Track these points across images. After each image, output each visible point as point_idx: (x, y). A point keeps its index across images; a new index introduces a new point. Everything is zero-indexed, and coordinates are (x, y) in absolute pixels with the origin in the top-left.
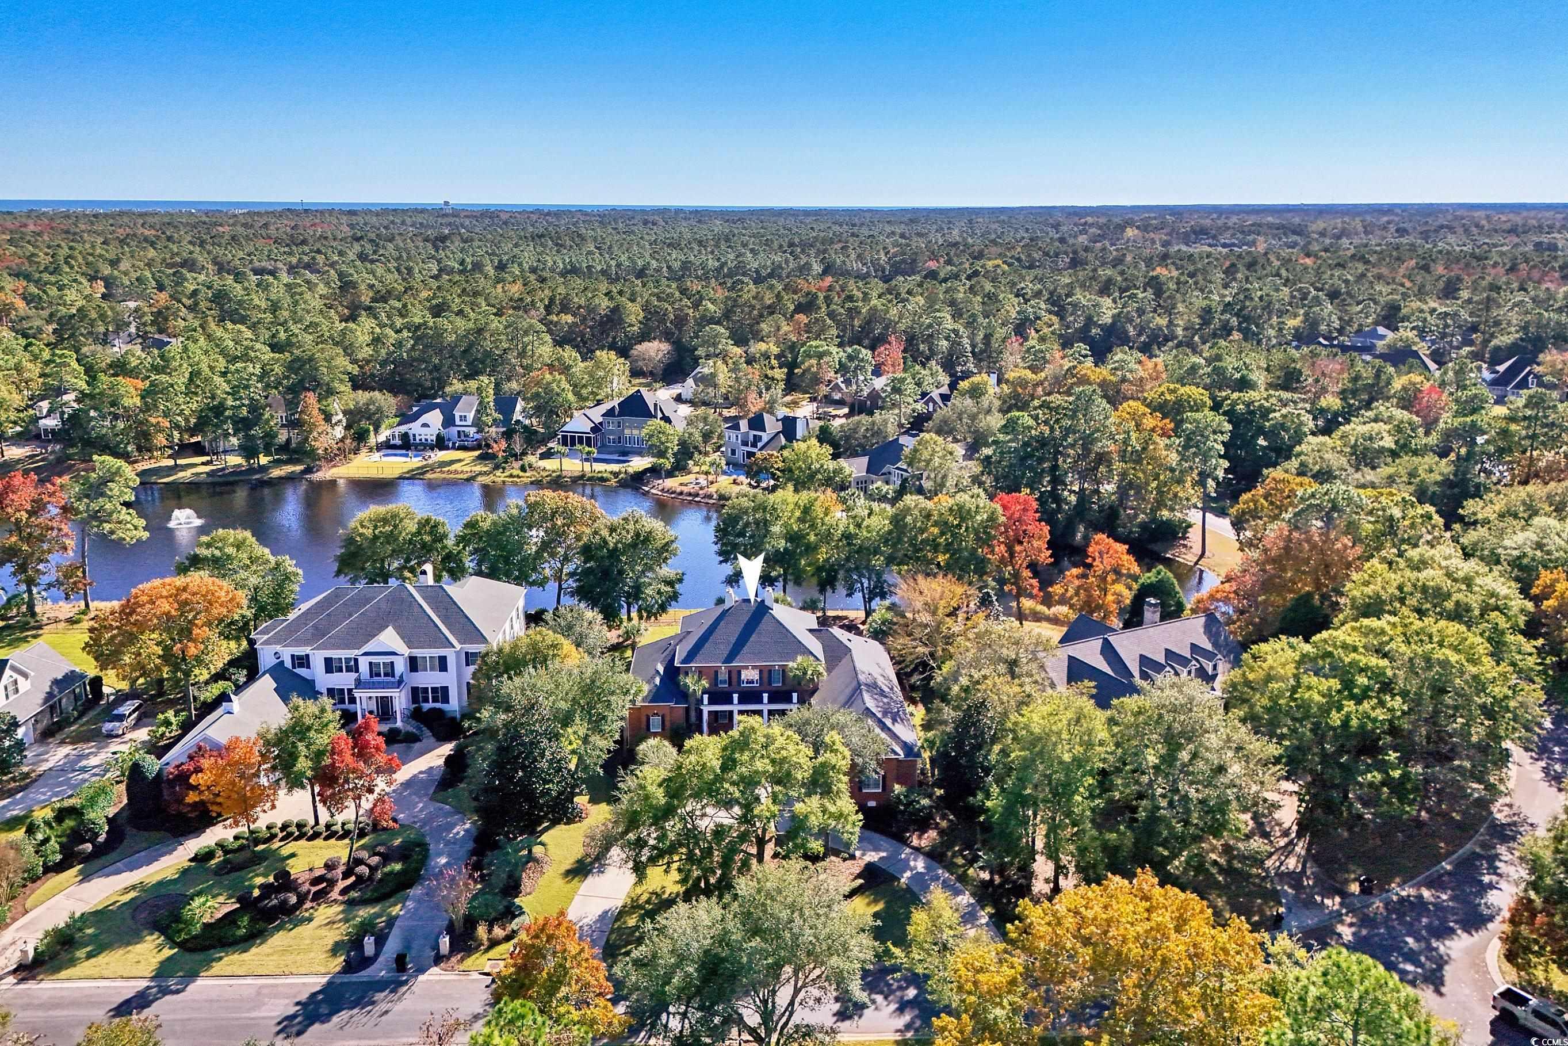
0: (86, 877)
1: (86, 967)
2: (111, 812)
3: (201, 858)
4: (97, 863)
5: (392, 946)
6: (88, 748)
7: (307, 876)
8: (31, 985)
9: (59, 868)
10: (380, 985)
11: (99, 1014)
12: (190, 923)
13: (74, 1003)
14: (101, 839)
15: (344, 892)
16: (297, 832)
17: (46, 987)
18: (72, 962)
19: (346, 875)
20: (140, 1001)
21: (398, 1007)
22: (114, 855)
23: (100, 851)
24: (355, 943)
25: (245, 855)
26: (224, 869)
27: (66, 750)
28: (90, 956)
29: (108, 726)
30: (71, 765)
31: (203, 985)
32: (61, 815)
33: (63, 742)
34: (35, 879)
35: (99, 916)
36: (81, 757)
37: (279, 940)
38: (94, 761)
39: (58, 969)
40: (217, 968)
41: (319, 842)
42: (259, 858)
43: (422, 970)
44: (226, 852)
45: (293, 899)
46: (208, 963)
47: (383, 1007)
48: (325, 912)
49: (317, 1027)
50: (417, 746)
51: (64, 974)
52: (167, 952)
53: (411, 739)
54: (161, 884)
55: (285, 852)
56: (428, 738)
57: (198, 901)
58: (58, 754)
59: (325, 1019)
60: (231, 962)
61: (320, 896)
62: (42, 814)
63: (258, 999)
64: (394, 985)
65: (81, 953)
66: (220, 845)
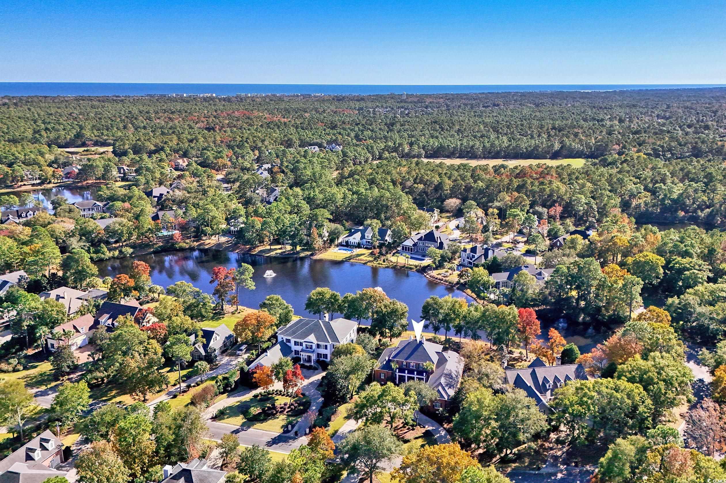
0: (228, 396)
1: (226, 420)
2: (236, 379)
3: (255, 396)
4: (232, 393)
5: (296, 429)
6: (233, 358)
7: (279, 406)
8: (214, 422)
9: (222, 393)
10: (291, 438)
11: (228, 433)
12: (250, 413)
13: (223, 429)
14: (233, 386)
15: (287, 412)
16: (279, 393)
17: (218, 424)
18: (223, 419)
19: (288, 408)
20: (236, 432)
21: (293, 444)
22: (236, 392)
23: (232, 390)
24: (287, 426)
25: (265, 397)
26: (261, 400)
27: (227, 358)
28: (228, 418)
29: (238, 352)
30: (228, 364)
31: (251, 430)
32: (225, 378)
33: (227, 356)
34: (217, 395)
35: (230, 408)
36: (231, 361)
37: (270, 422)
38: (234, 363)
39: (220, 420)
40: (255, 426)
41: (284, 397)
42: (269, 399)
43: (301, 436)
44: (262, 395)
45: (275, 412)
46: (253, 425)
47: (290, 443)
48: (282, 417)
49: (274, 445)
50: (316, 371)
51: (221, 421)
52: (245, 420)
53: (315, 369)
54: (245, 402)
55: (276, 398)
56: (320, 370)
57: (252, 408)
58: (226, 359)
59: (277, 444)
60: (258, 425)
61: (281, 412)
62: (220, 377)
63: (262, 436)
64: (294, 439)
65: (226, 417)
66: (260, 394)
